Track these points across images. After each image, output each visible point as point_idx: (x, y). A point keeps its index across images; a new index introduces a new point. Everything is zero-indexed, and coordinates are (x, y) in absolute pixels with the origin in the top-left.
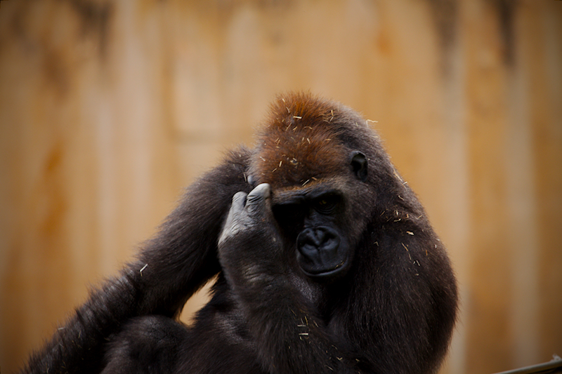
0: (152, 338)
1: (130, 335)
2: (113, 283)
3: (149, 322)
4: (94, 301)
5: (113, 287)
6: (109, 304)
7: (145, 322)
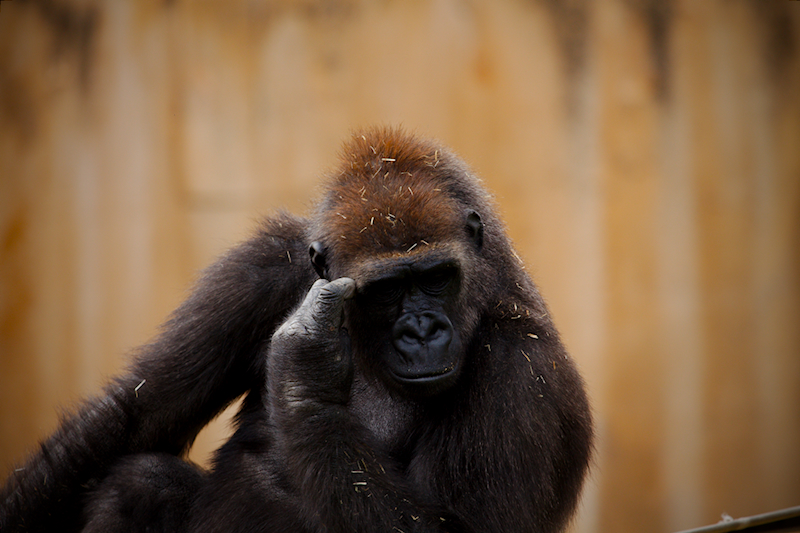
0: (150, 486)
1: (120, 482)
2: (94, 406)
3: (147, 463)
4: (66, 432)
5: (94, 412)
6: (88, 436)
7: (141, 463)
